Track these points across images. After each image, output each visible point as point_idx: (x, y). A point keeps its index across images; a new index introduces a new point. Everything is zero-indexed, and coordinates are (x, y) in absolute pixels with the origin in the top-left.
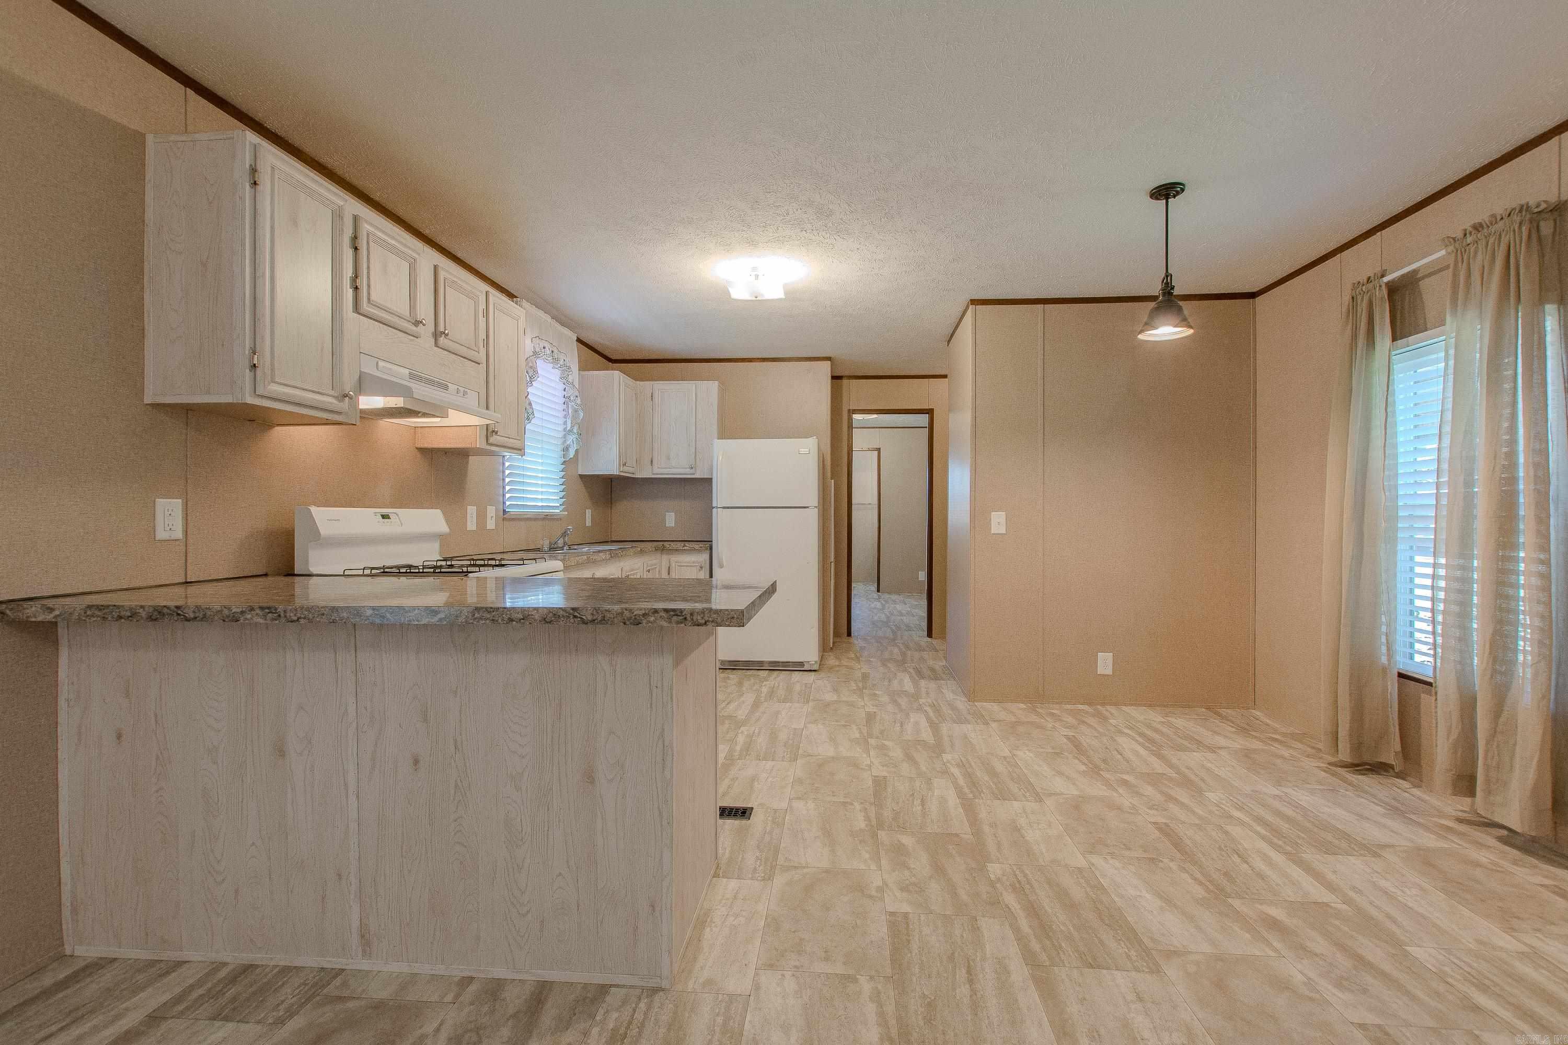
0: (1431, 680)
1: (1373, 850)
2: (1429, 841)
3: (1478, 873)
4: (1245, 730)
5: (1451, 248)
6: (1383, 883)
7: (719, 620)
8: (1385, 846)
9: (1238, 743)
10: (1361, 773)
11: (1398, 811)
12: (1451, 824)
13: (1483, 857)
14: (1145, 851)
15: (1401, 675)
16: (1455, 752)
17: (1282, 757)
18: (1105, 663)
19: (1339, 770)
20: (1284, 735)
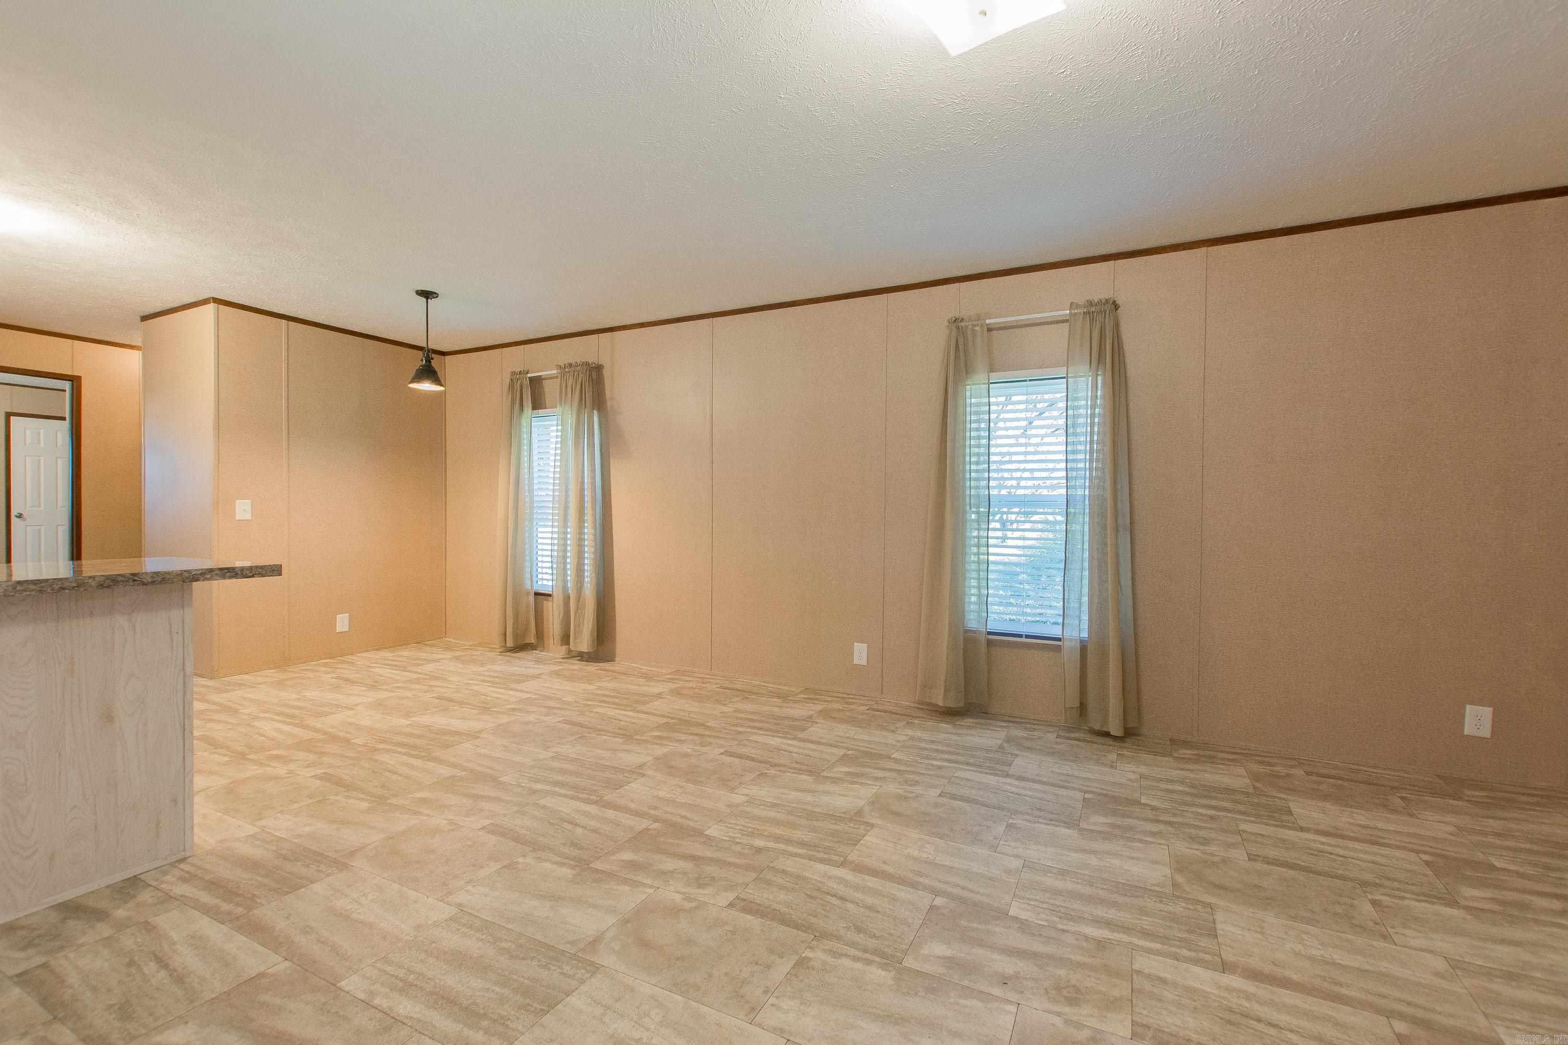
0: (551, 593)
1: (537, 677)
2: (556, 668)
3: (575, 672)
4: (448, 648)
5: (559, 371)
6: (546, 685)
7: (264, 572)
8: (540, 674)
9: (449, 655)
10: (516, 652)
11: (538, 661)
12: (561, 660)
13: (576, 667)
14: (311, 798)
15: (536, 594)
16: (562, 625)
17: (476, 655)
18: (342, 623)
19: (508, 653)
20: (471, 646)
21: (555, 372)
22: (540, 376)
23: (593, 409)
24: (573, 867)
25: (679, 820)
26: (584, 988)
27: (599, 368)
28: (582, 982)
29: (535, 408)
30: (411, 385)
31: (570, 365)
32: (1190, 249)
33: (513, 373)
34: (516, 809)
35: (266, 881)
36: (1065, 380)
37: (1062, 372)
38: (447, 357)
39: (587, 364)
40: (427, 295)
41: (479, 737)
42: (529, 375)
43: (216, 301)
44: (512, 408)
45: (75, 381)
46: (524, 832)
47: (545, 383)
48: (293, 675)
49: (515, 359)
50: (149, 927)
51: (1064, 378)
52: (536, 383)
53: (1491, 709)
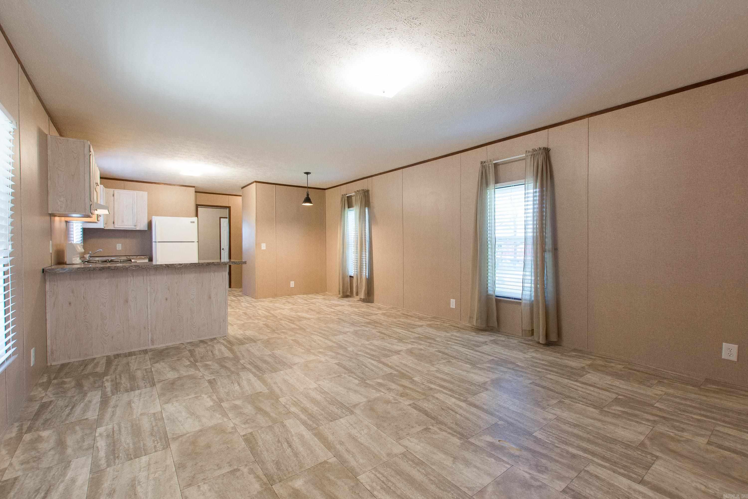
21: (354, 194)
22: (351, 195)
23: (365, 207)
24: (359, 381)
25: (405, 372)
26: (346, 418)
27: (368, 191)
28: (346, 415)
29: (348, 208)
30: (303, 204)
31: (358, 191)
32: (581, 119)
33: (342, 195)
34: (349, 359)
35: (238, 342)
36: (524, 185)
37: (523, 181)
38: (326, 190)
39: (363, 190)
40: (307, 173)
41: (346, 334)
42: (347, 196)
43: (256, 182)
44: (342, 208)
45: (229, 208)
46: (348, 366)
47: (353, 197)
48: (276, 300)
49: (344, 190)
50: (213, 346)
51: (524, 184)
52: (349, 198)
53: (737, 346)
